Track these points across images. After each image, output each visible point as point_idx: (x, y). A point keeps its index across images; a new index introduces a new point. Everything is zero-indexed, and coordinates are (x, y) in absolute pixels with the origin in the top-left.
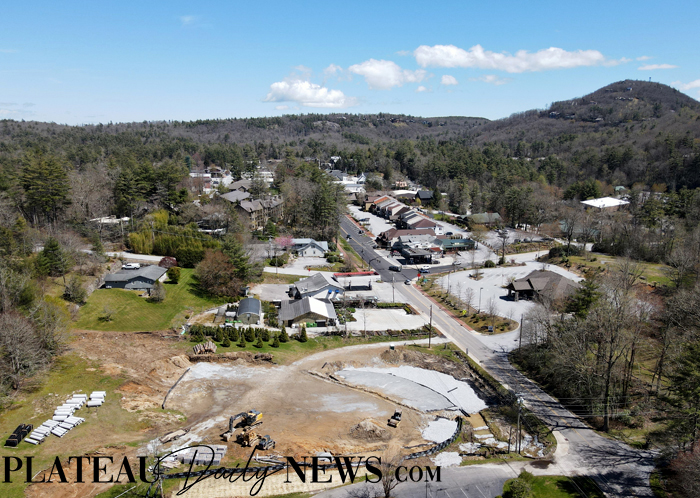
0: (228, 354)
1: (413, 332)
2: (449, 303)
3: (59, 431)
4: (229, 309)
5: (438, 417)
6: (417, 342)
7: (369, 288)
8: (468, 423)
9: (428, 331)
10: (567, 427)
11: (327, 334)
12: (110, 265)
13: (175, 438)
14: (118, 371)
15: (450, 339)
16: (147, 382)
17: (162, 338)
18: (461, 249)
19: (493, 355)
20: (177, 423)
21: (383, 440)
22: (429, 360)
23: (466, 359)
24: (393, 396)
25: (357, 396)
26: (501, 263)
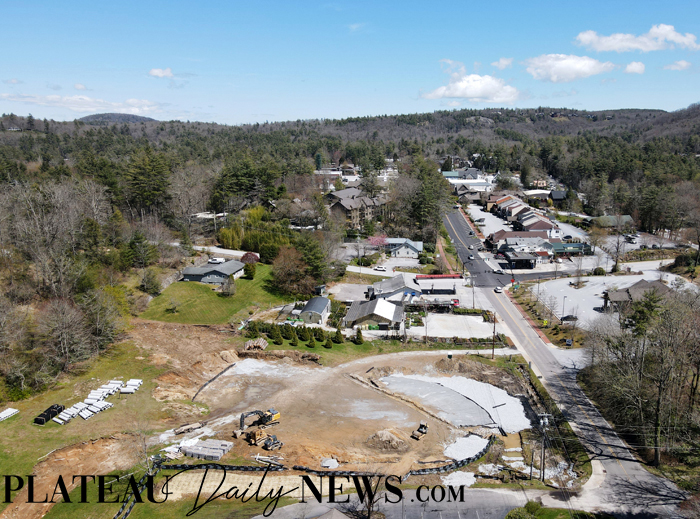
0: (276, 352)
1: (481, 341)
2: (534, 312)
3: (86, 414)
4: (296, 307)
5: (471, 433)
6: (481, 352)
7: (453, 292)
8: (502, 443)
9: (499, 341)
10: (612, 457)
11: (386, 338)
12: (195, 258)
13: (188, 430)
14: (165, 361)
15: (521, 351)
16: (188, 374)
17: (218, 332)
18: (573, 254)
19: (560, 371)
20: (199, 416)
21: (399, 452)
22: (487, 372)
23: (530, 372)
24: (430, 407)
25: (390, 404)
26: (615, 270)
